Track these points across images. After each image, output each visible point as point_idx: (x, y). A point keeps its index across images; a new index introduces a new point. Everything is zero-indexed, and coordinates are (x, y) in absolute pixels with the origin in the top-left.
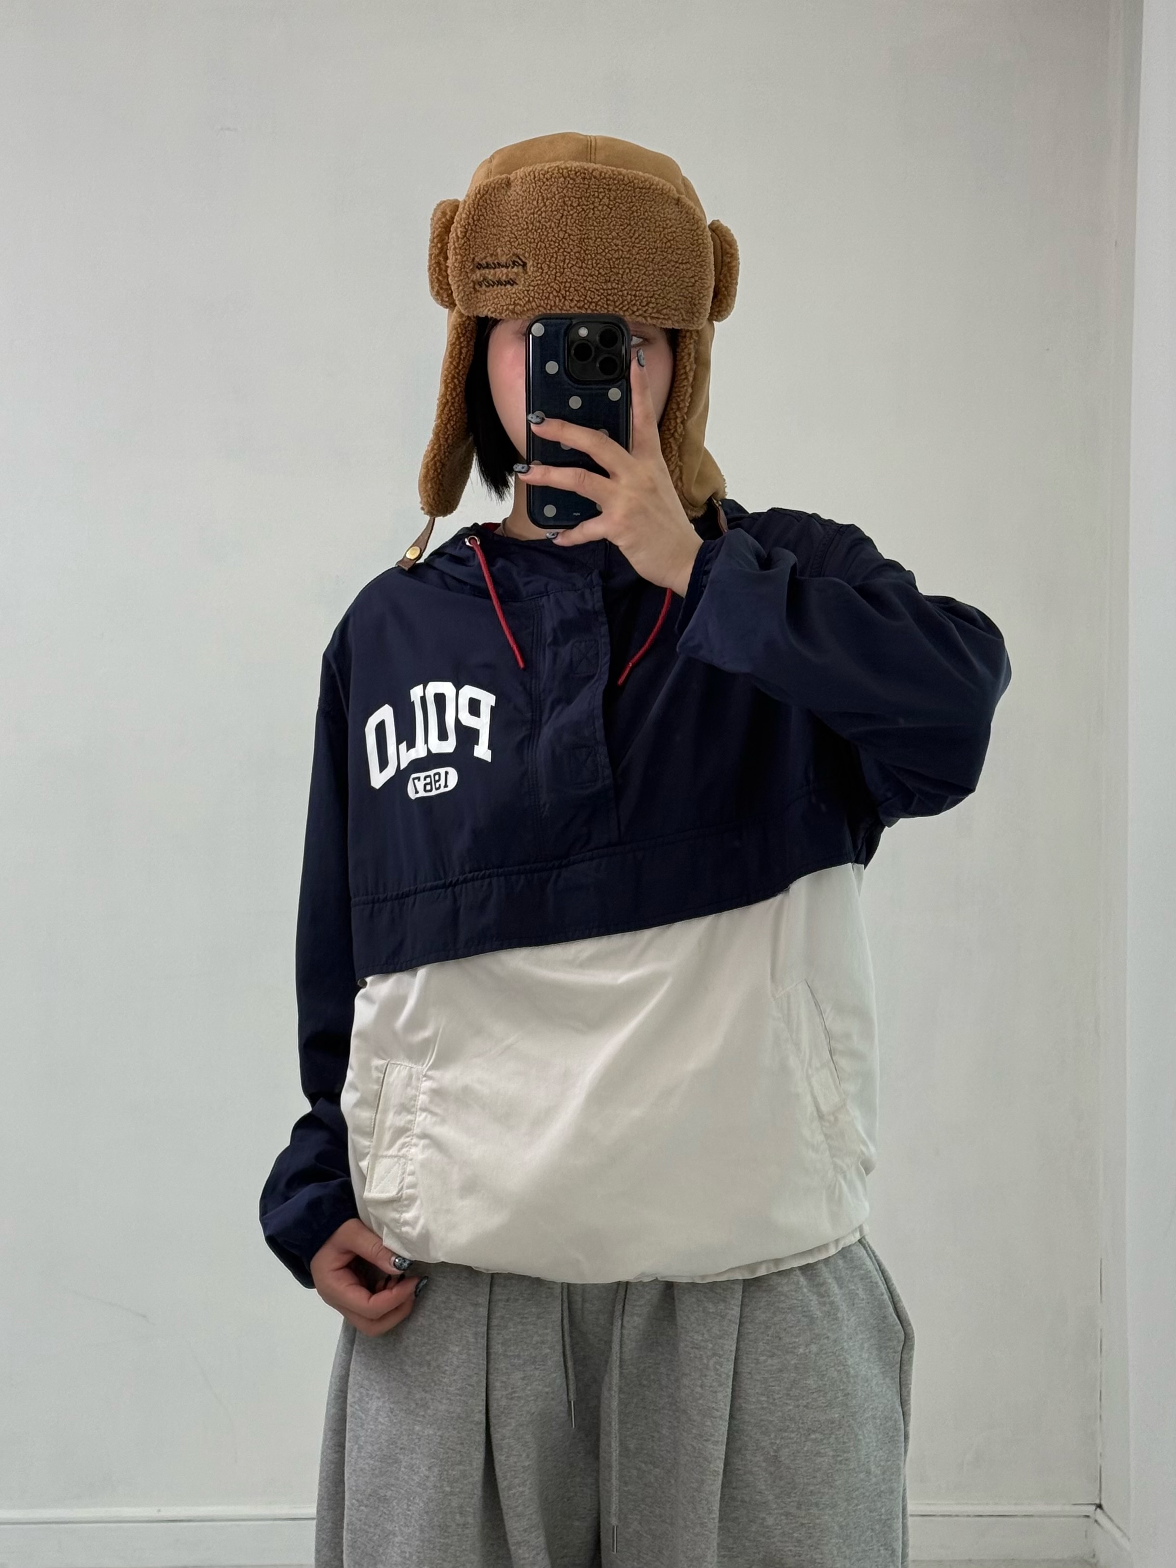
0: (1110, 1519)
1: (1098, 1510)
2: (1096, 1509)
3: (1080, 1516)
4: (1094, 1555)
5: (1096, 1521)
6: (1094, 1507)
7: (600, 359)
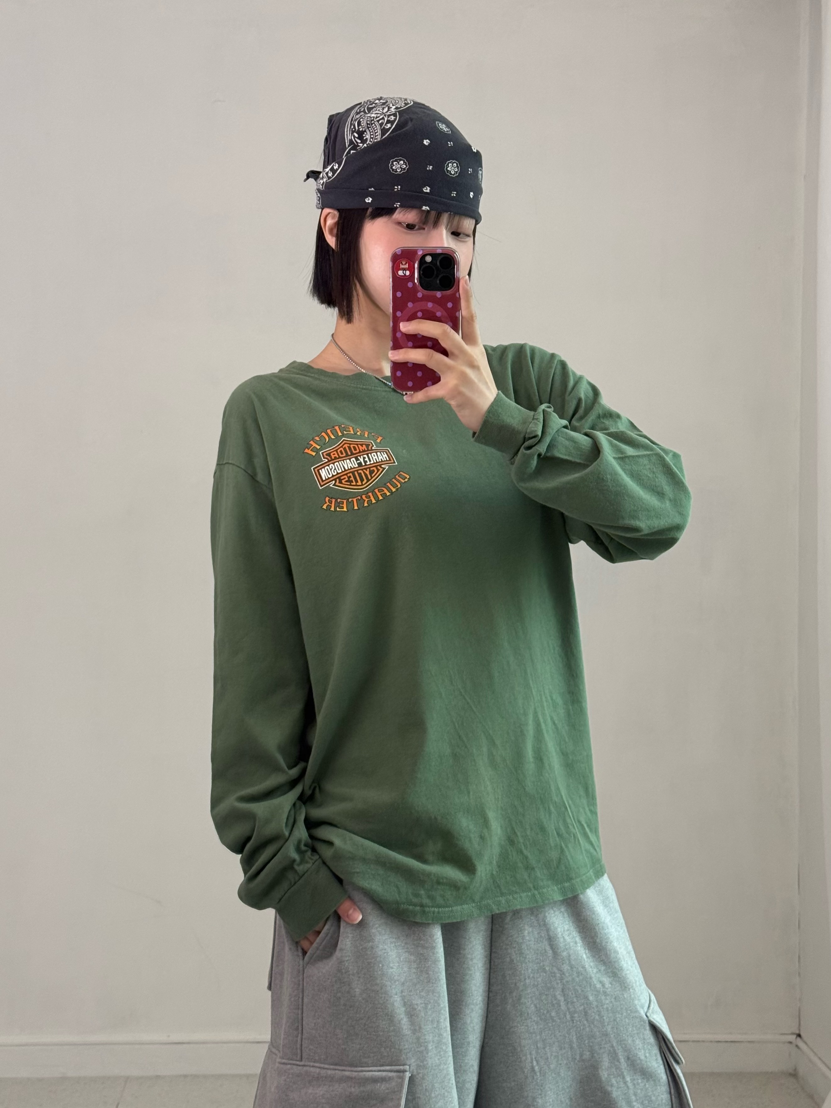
0: (806, 1043)
1: (798, 1039)
2: (796, 1038)
3: (784, 1043)
4: (795, 1070)
5: (797, 1046)
6: (795, 1036)
7: (440, 277)
